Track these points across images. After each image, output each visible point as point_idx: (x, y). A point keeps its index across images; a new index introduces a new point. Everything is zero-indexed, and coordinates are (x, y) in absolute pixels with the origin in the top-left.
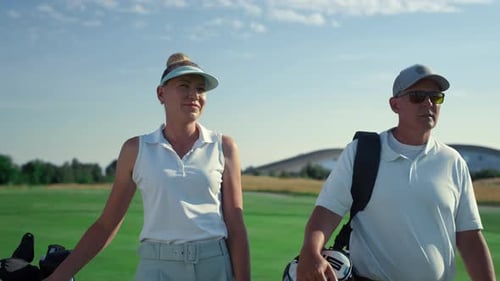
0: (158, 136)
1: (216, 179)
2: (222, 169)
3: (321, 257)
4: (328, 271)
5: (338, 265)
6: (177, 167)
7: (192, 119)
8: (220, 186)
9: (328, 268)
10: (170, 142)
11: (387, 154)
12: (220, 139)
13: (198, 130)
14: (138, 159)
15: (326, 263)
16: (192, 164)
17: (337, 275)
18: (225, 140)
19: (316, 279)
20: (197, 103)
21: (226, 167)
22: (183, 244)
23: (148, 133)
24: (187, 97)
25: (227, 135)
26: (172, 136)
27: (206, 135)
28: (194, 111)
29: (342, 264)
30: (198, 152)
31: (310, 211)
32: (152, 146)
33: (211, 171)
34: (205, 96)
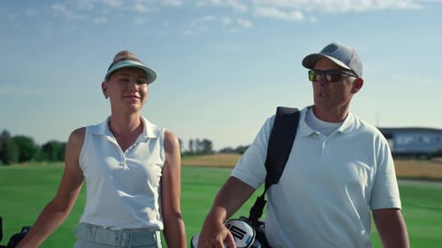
0: (104, 128)
1: (156, 173)
2: (162, 163)
3: (223, 226)
4: (227, 240)
5: (239, 234)
6: (120, 159)
7: (134, 110)
8: (159, 179)
9: (228, 236)
10: (115, 135)
11: (304, 129)
12: (163, 136)
13: (142, 124)
14: (83, 148)
15: (226, 231)
16: (134, 157)
17: (236, 243)
18: (167, 135)
19: (214, 246)
20: (137, 94)
21: (166, 162)
22: (117, 231)
23: (95, 124)
24: (127, 89)
25: (169, 131)
26: (117, 129)
27: (150, 130)
28: (134, 102)
29: (245, 233)
30: (141, 147)
31: (224, 181)
32: (98, 138)
33: (151, 165)
34: (146, 88)
